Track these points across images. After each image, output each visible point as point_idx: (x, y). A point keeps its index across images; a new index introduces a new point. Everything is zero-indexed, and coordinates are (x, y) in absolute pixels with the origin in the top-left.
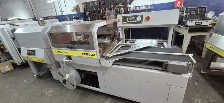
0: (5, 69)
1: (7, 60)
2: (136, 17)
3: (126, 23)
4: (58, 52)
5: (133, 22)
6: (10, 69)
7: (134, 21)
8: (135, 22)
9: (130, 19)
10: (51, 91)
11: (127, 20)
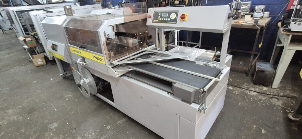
0: (37, 62)
1: (42, 52)
2: (170, 13)
3: (157, 20)
4: (75, 51)
5: (165, 21)
6: (42, 63)
7: (166, 19)
8: (168, 21)
9: (162, 16)
10: (70, 96)
11: (159, 17)
